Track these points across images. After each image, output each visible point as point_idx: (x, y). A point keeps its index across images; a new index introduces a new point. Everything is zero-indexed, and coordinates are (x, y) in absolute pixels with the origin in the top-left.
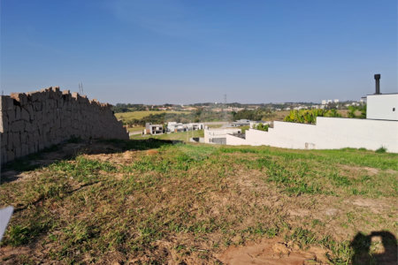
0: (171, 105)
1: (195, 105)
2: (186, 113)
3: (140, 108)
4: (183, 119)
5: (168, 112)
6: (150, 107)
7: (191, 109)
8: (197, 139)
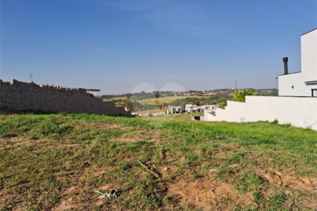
0: (194, 92)
1: (214, 91)
2: (206, 97)
3: (170, 94)
4: (201, 102)
5: (191, 97)
6: (177, 94)
7: (210, 94)
8: (198, 118)
